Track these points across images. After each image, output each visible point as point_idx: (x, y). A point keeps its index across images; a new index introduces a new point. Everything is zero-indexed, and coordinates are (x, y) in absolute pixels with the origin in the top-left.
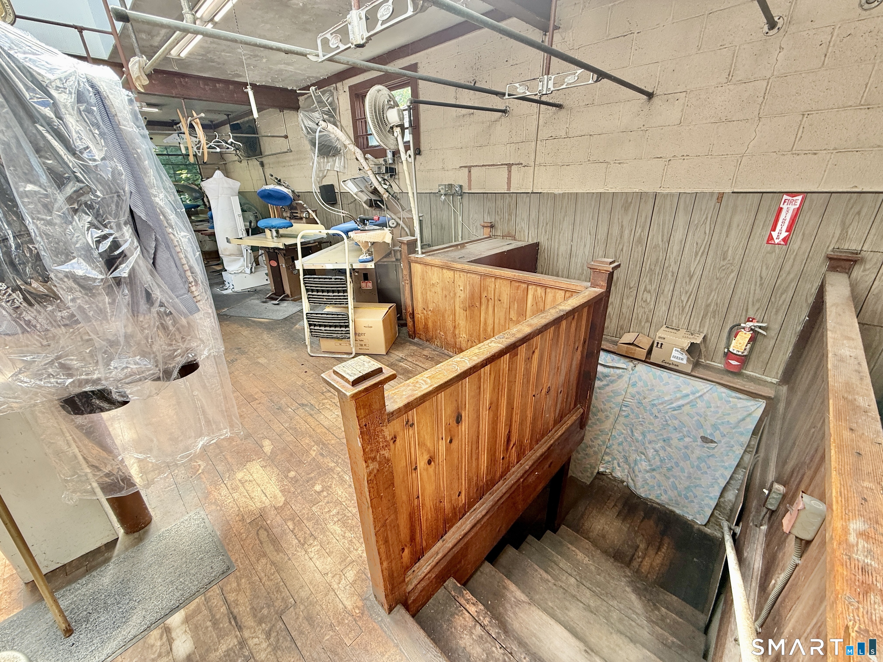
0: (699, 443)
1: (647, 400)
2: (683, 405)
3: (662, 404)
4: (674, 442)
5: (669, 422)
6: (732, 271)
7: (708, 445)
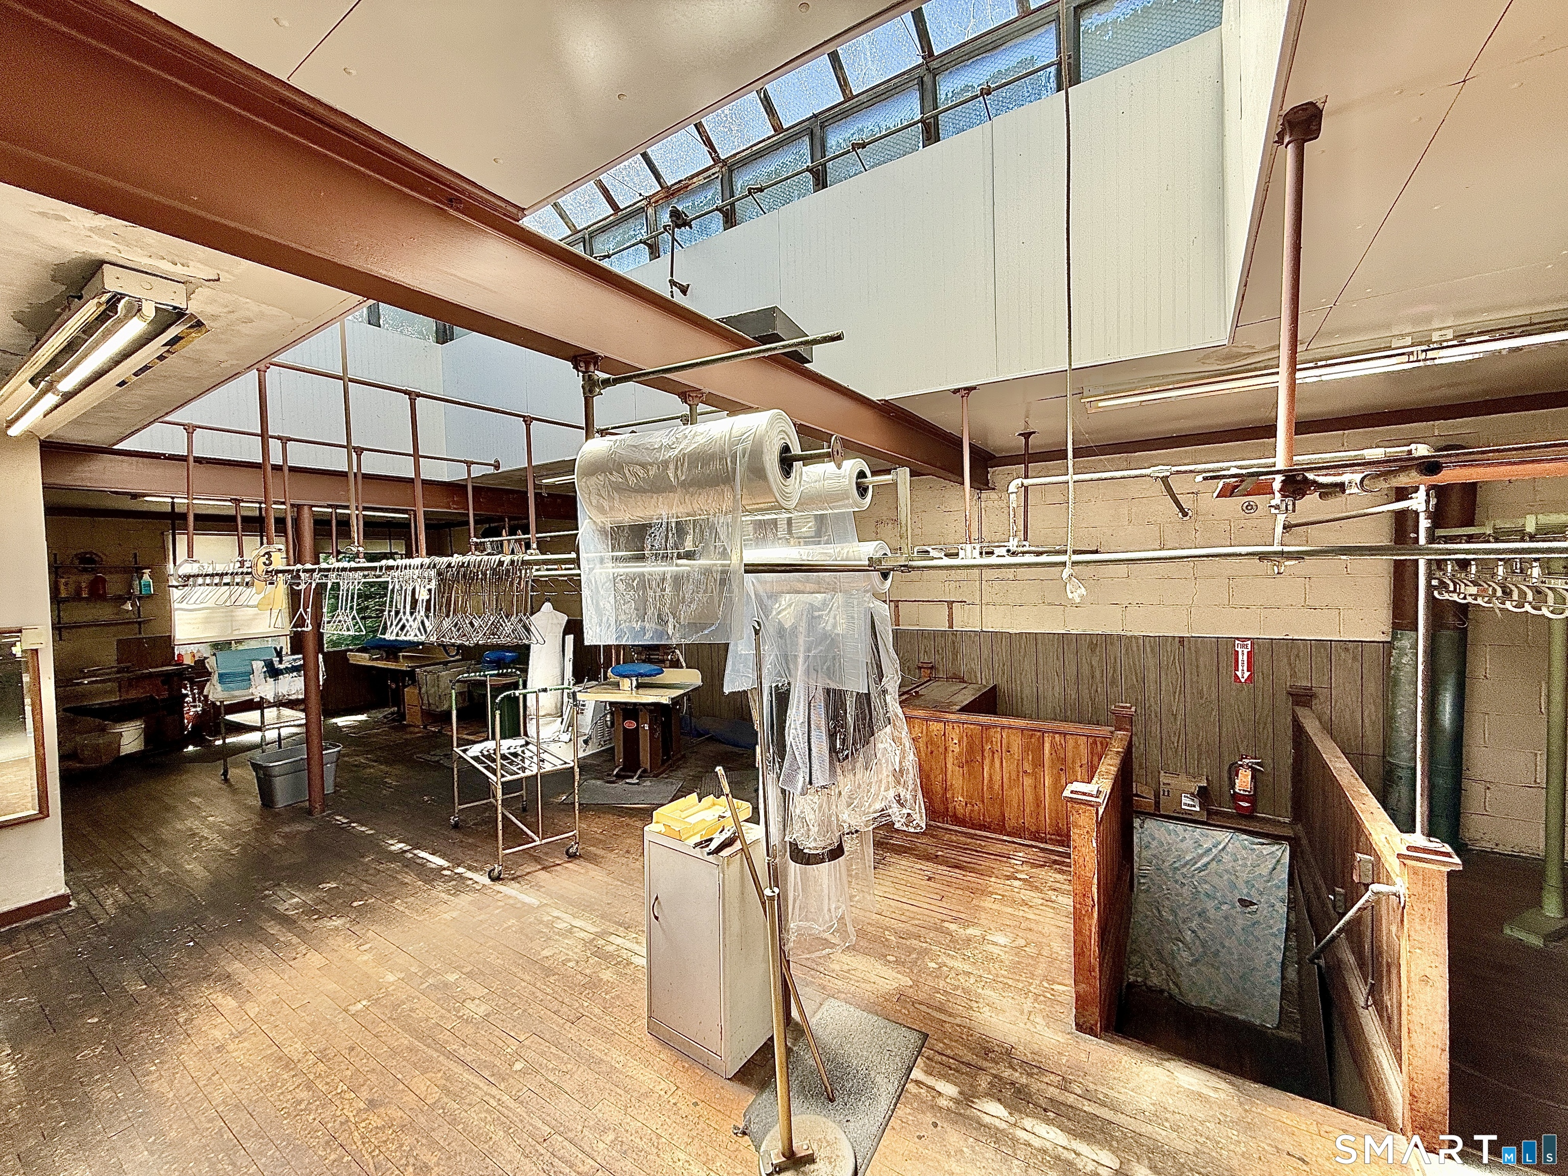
0: (1239, 909)
1: (1167, 864)
2: (1208, 863)
3: (1184, 866)
4: (1211, 913)
5: (1200, 889)
6: (1213, 710)
7: (1248, 909)
